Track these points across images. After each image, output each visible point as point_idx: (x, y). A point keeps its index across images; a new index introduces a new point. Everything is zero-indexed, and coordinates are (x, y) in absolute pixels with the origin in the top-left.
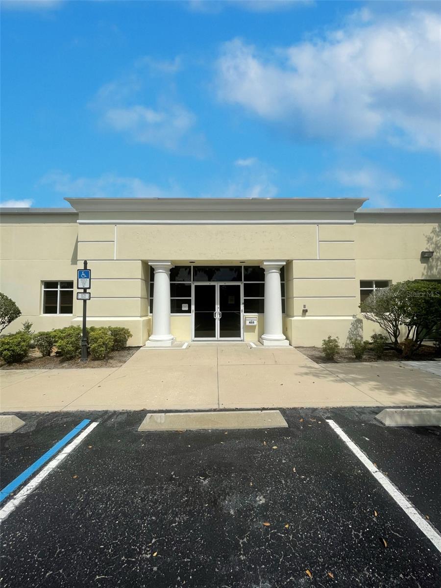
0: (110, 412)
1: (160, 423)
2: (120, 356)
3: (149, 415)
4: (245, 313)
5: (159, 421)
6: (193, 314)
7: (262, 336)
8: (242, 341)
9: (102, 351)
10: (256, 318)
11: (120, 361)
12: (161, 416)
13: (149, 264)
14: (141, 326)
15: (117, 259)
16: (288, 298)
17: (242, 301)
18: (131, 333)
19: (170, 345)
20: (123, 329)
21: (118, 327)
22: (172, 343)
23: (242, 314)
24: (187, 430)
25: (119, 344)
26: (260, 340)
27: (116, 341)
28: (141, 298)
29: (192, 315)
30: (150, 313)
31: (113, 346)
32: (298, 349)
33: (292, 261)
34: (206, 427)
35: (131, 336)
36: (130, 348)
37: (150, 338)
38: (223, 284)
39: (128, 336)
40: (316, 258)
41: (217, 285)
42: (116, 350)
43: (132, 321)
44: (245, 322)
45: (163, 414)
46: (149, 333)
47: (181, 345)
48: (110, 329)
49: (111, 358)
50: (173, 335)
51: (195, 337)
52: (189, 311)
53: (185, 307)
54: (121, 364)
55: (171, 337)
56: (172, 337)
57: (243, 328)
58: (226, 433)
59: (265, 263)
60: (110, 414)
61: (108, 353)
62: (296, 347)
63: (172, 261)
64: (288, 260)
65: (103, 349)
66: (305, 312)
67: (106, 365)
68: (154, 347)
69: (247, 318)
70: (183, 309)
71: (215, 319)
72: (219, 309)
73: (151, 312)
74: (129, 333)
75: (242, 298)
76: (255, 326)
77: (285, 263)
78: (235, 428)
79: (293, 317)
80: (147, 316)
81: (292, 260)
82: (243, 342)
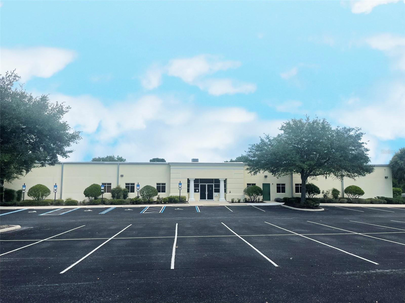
4: (214, 192)
7: (219, 199)
8: (213, 200)
10: (217, 194)
16: (226, 188)
17: (214, 189)
29: (199, 193)
33: (227, 179)
38: (208, 184)
40: (233, 178)
41: (207, 184)
51: (200, 199)
52: (198, 192)
53: (197, 191)
55: (194, 199)
57: (214, 197)
59: (220, 179)
62: (227, 201)
63: (195, 178)
66: (230, 192)
69: (215, 194)
71: (206, 194)
72: (207, 191)
75: (214, 188)
76: (217, 196)
79: (227, 194)
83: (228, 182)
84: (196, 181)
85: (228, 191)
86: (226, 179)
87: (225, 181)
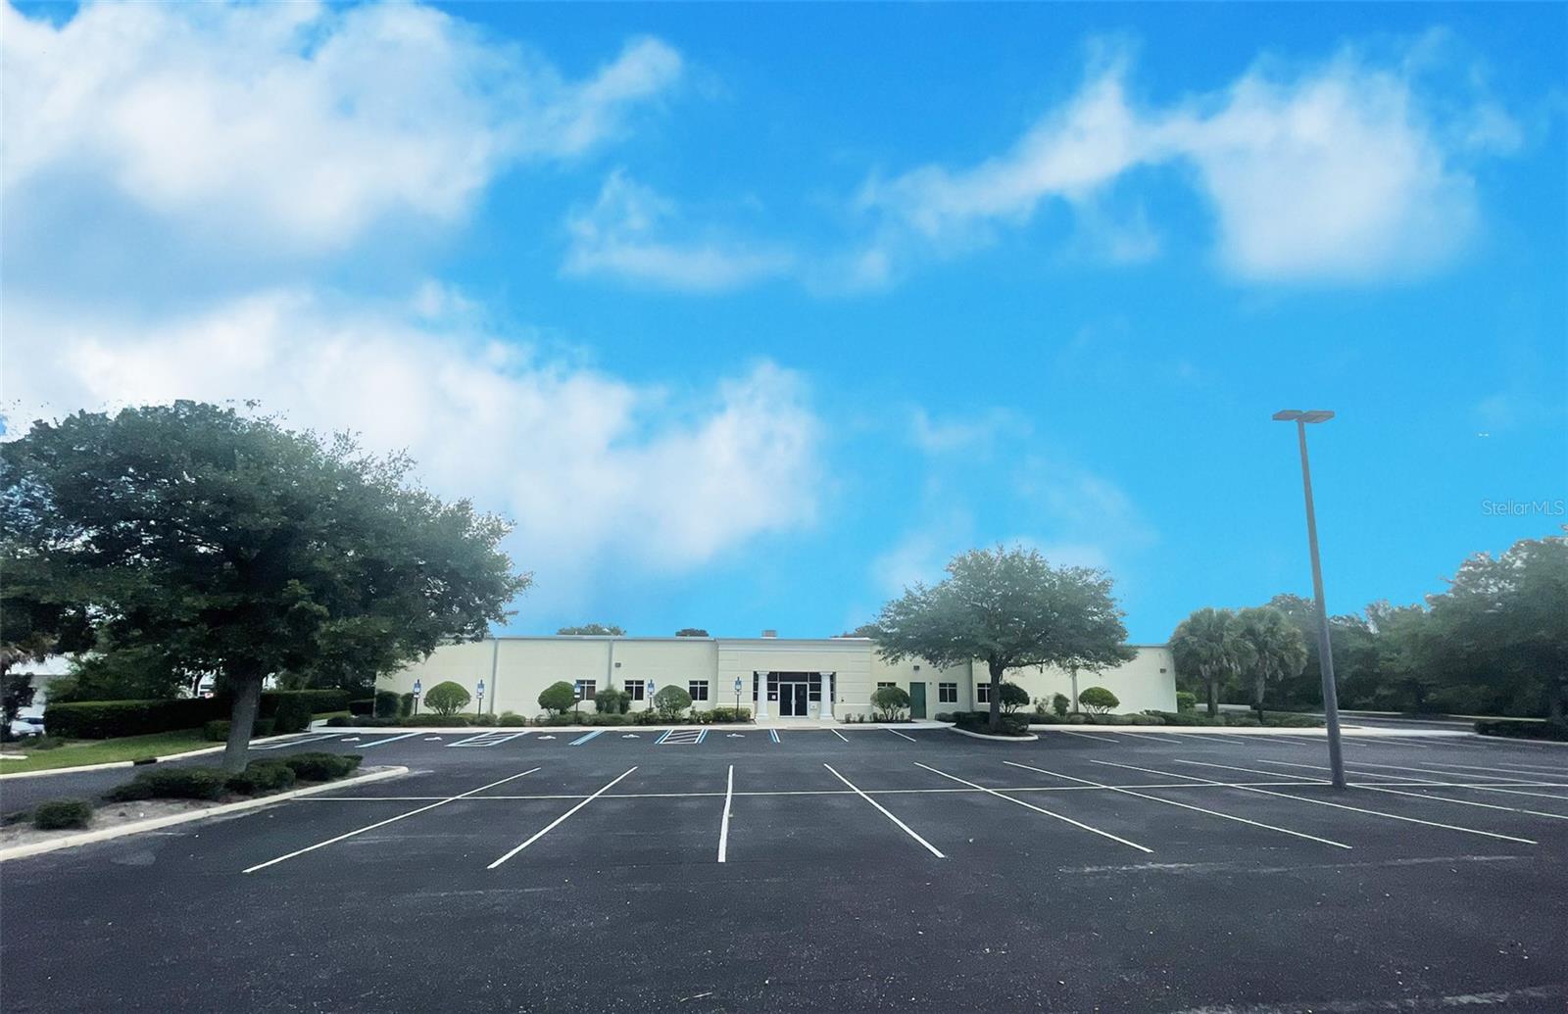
7: (819, 713)
8: (807, 716)
10: (816, 704)
13: (757, 672)
14: (751, 706)
16: (834, 692)
17: (808, 694)
23: (808, 702)
28: (751, 691)
29: (779, 702)
33: (836, 672)
38: (797, 683)
41: (794, 684)
44: (809, 707)
46: (755, 711)
47: (773, 718)
51: (780, 714)
55: (768, 714)
57: (809, 710)
59: (820, 672)
66: (842, 699)
69: (811, 704)
70: (774, 698)
71: (792, 705)
72: (794, 699)
73: (757, 699)
76: (815, 709)
79: (837, 702)
80: (754, 701)
82: (809, 718)
83: (838, 678)
84: (772, 676)
85: (838, 698)
86: (834, 673)
87: (832, 677)
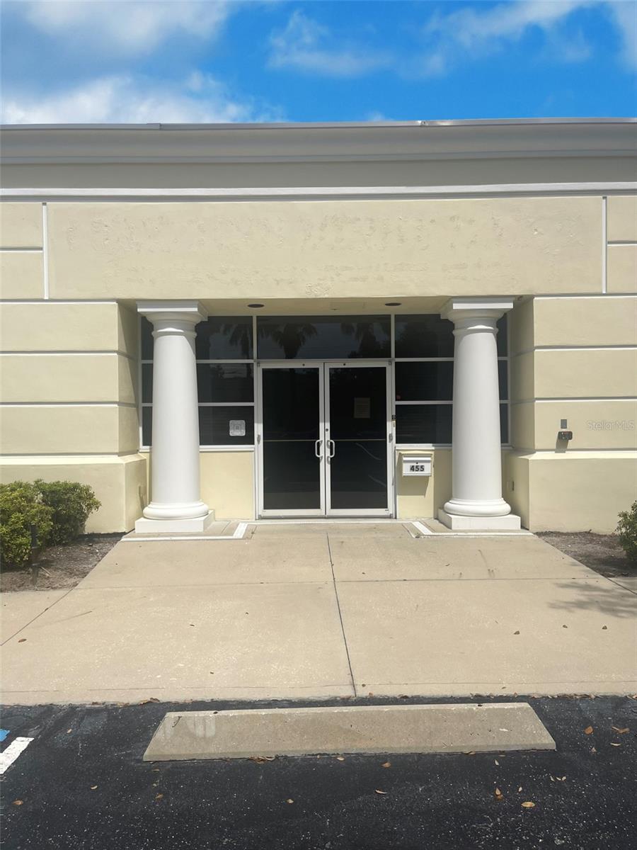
0: (60, 708)
1: (204, 737)
2: (71, 559)
3: (171, 716)
4: (397, 443)
5: (199, 731)
6: (258, 448)
7: (448, 505)
8: (390, 517)
9: (21, 545)
10: (429, 456)
11: (71, 573)
12: (204, 719)
13: (139, 310)
14: (122, 479)
15: (52, 297)
16: (518, 402)
17: (391, 411)
18: (97, 497)
19: (201, 530)
20: (76, 486)
21: (62, 481)
22: (206, 524)
23: (391, 446)
24: (277, 757)
25: (67, 526)
26: (441, 515)
27: (56, 517)
28: (118, 403)
29: (257, 450)
30: (144, 444)
31: (50, 533)
32: (547, 539)
33: (531, 298)
34: (329, 748)
35: (97, 505)
36: (95, 538)
37: (146, 510)
38: (339, 364)
39: (90, 507)
40: (597, 291)
41: (324, 367)
42: (59, 543)
43: (98, 467)
44: (398, 468)
45: (210, 713)
46: (141, 499)
47: (231, 530)
48: (39, 486)
49: (47, 564)
50: (208, 504)
51: (266, 507)
52: (248, 439)
53: (237, 430)
54: (72, 581)
55: (200, 507)
56: (205, 508)
57: (394, 483)
58: (387, 765)
59: (456, 306)
60: (61, 714)
61: (39, 550)
62: (539, 534)
63: (201, 303)
64: (520, 297)
65: (23, 540)
66: (564, 439)
67: (34, 582)
68: (159, 535)
70: (233, 433)
71: (318, 460)
72: (328, 433)
73: (148, 440)
74: (91, 496)
75: (392, 403)
76: (426, 478)
77: (510, 306)
78: (409, 751)
79: (533, 451)
80: (135, 451)
81: (533, 297)
82: (393, 521)
83: (539, 328)
86: (523, 304)
